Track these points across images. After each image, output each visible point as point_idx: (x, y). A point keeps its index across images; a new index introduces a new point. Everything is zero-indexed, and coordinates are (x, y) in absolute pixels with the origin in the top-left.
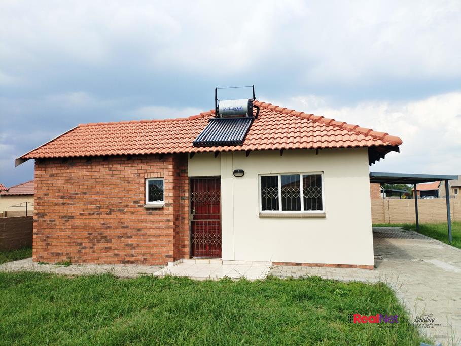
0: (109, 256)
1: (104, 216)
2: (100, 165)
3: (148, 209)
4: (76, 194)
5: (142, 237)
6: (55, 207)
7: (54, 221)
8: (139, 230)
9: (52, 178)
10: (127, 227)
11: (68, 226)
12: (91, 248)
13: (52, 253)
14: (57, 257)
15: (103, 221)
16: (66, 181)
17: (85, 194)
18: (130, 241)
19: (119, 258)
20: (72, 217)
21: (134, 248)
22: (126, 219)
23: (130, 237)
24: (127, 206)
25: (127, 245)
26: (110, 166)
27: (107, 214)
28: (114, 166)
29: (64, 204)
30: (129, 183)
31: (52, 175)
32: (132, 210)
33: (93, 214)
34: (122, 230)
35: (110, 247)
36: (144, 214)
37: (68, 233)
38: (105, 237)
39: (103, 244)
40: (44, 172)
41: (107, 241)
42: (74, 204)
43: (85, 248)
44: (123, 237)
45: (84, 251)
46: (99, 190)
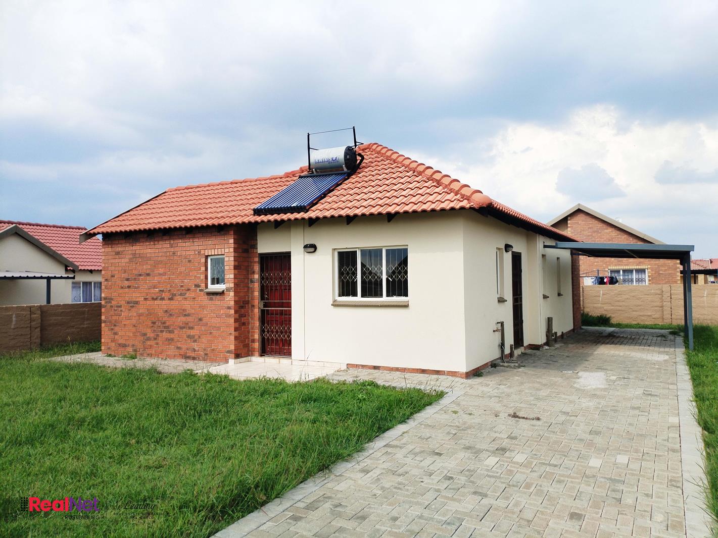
0: (172, 350)
1: (167, 302)
2: (162, 240)
3: (209, 294)
4: (140, 275)
5: (203, 328)
6: (121, 291)
7: (120, 307)
8: (200, 320)
9: (117, 257)
10: (188, 315)
11: (133, 313)
12: (155, 339)
13: (119, 345)
14: (123, 349)
15: (165, 308)
16: (131, 260)
17: (148, 275)
18: (192, 332)
19: (182, 352)
20: (137, 303)
21: (195, 341)
22: (187, 305)
23: (192, 328)
24: (189, 290)
25: (189, 337)
26: (172, 242)
27: (170, 299)
28: (176, 241)
29: (129, 287)
30: (190, 261)
31: (118, 253)
32: (193, 295)
33: (156, 299)
34: (184, 319)
35: (172, 339)
36: (204, 299)
37: (134, 321)
38: (168, 327)
39: (165, 335)
40: (110, 249)
41: (170, 332)
42: (138, 287)
43: (149, 339)
44: (184, 328)
45: (149, 343)
46: (161, 271)
